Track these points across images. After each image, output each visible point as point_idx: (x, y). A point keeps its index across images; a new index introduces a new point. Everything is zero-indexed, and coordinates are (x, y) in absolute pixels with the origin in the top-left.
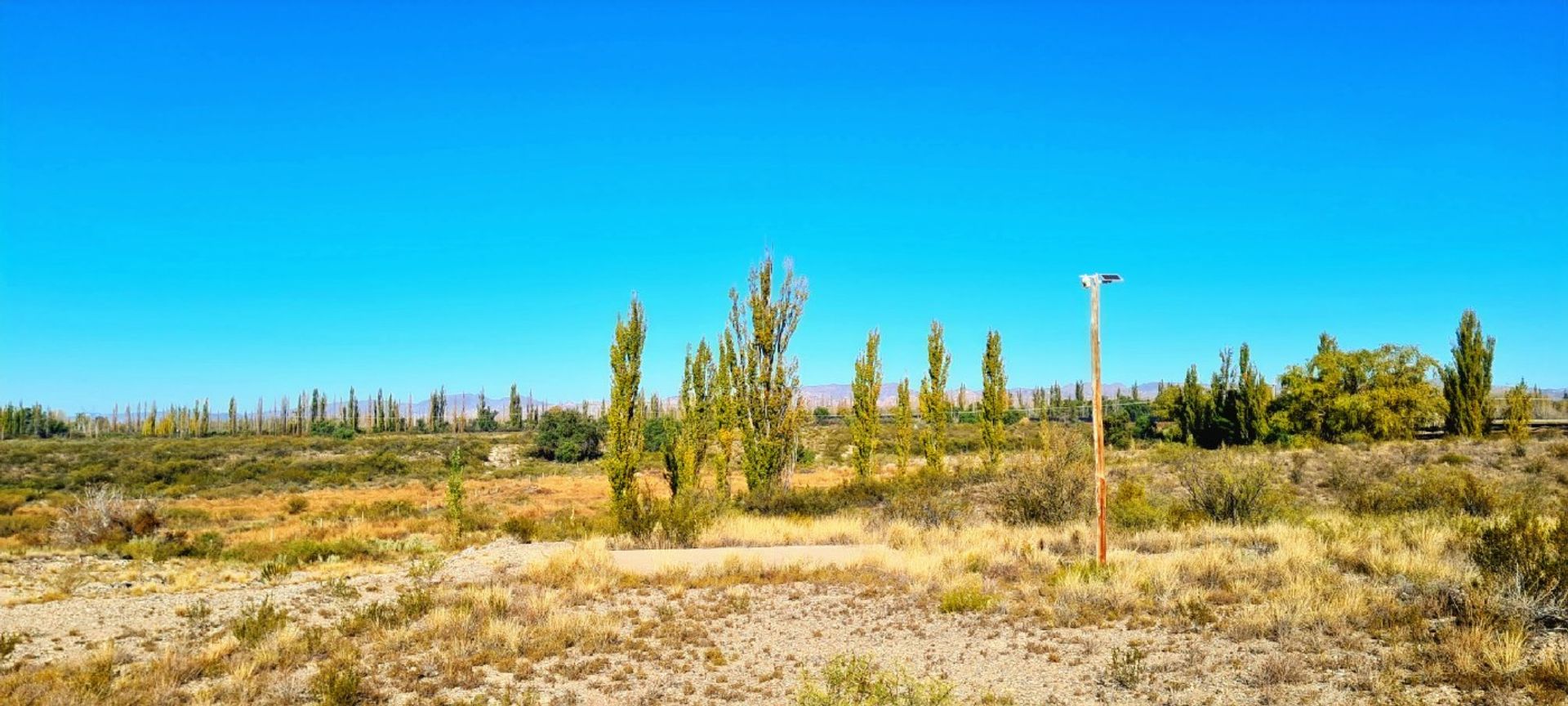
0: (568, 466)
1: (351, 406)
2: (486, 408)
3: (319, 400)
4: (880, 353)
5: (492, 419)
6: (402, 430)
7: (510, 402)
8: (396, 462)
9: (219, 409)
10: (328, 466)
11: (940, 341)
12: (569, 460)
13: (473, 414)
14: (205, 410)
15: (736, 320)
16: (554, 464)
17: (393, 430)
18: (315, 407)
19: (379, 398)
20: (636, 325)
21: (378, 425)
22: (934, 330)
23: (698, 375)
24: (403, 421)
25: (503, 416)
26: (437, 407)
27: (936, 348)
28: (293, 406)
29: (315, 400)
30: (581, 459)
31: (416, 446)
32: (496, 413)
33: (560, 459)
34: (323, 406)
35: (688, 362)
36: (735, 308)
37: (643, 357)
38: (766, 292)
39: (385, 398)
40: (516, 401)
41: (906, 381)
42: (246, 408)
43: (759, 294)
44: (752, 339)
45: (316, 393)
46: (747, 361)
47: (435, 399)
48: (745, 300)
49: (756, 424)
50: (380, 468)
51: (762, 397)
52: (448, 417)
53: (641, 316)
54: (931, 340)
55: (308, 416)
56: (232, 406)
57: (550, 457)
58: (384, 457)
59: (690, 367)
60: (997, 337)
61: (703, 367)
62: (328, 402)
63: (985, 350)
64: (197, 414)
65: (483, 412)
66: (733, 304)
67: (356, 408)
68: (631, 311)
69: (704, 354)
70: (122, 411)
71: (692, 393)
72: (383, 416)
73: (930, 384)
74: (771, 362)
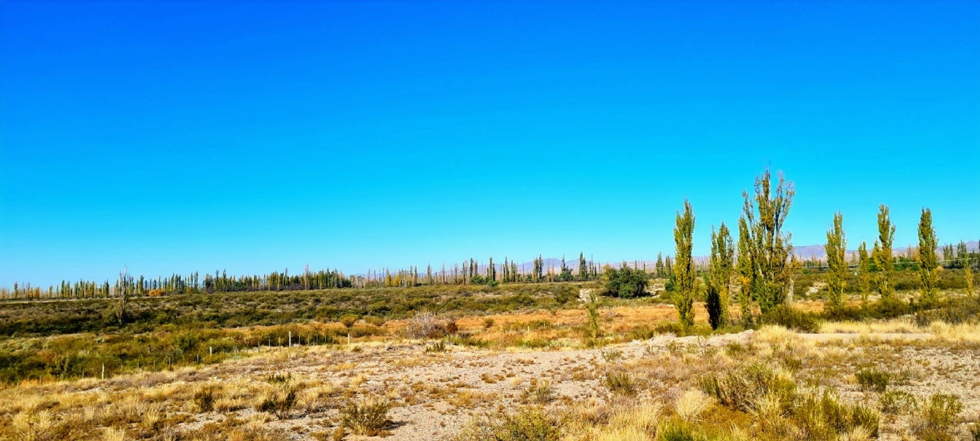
0: (628, 301)
1: (491, 268)
2: (566, 267)
3: (474, 264)
4: (845, 227)
5: (570, 273)
6: (519, 281)
7: (580, 263)
8: (530, 299)
9: (422, 271)
10: (494, 301)
11: (887, 217)
12: (627, 297)
13: (558, 271)
14: (416, 271)
15: (748, 210)
16: (618, 300)
17: (514, 281)
18: (471, 268)
19: (506, 262)
20: (688, 215)
21: (506, 278)
22: (882, 210)
23: (721, 244)
24: (519, 275)
25: (576, 271)
26: (538, 266)
27: (884, 222)
28: (460, 267)
29: (471, 265)
30: (634, 297)
31: (538, 290)
32: (572, 270)
33: (622, 297)
34: (476, 267)
35: (714, 236)
36: (746, 203)
37: (693, 235)
38: (767, 192)
39: (509, 264)
40: (583, 262)
41: (864, 244)
42: (436, 270)
43: (763, 194)
44: (759, 221)
45: (472, 261)
46: (756, 235)
47: (536, 262)
48: (753, 197)
49: (764, 273)
50: (521, 302)
51: (768, 257)
52: (544, 273)
53: (691, 211)
54: (879, 216)
55: (468, 273)
56: (429, 269)
57: (616, 295)
58: (523, 296)
59: (716, 240)
60: (929, 213)
61: (724, 239)
62: (478, 265)
63: (919, 222)
64: (411, 274)
65: (564, 270)
66: (745, 201)
67: (494, 269)
68: (685, 208)
69: (724, 232)
70: (372, 273)
71: (718, 255)
72: (508, 272)
73: (880, 245)
74: (773, 235)
